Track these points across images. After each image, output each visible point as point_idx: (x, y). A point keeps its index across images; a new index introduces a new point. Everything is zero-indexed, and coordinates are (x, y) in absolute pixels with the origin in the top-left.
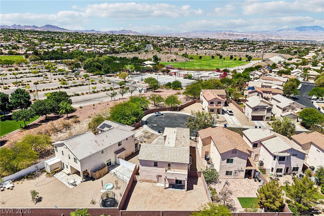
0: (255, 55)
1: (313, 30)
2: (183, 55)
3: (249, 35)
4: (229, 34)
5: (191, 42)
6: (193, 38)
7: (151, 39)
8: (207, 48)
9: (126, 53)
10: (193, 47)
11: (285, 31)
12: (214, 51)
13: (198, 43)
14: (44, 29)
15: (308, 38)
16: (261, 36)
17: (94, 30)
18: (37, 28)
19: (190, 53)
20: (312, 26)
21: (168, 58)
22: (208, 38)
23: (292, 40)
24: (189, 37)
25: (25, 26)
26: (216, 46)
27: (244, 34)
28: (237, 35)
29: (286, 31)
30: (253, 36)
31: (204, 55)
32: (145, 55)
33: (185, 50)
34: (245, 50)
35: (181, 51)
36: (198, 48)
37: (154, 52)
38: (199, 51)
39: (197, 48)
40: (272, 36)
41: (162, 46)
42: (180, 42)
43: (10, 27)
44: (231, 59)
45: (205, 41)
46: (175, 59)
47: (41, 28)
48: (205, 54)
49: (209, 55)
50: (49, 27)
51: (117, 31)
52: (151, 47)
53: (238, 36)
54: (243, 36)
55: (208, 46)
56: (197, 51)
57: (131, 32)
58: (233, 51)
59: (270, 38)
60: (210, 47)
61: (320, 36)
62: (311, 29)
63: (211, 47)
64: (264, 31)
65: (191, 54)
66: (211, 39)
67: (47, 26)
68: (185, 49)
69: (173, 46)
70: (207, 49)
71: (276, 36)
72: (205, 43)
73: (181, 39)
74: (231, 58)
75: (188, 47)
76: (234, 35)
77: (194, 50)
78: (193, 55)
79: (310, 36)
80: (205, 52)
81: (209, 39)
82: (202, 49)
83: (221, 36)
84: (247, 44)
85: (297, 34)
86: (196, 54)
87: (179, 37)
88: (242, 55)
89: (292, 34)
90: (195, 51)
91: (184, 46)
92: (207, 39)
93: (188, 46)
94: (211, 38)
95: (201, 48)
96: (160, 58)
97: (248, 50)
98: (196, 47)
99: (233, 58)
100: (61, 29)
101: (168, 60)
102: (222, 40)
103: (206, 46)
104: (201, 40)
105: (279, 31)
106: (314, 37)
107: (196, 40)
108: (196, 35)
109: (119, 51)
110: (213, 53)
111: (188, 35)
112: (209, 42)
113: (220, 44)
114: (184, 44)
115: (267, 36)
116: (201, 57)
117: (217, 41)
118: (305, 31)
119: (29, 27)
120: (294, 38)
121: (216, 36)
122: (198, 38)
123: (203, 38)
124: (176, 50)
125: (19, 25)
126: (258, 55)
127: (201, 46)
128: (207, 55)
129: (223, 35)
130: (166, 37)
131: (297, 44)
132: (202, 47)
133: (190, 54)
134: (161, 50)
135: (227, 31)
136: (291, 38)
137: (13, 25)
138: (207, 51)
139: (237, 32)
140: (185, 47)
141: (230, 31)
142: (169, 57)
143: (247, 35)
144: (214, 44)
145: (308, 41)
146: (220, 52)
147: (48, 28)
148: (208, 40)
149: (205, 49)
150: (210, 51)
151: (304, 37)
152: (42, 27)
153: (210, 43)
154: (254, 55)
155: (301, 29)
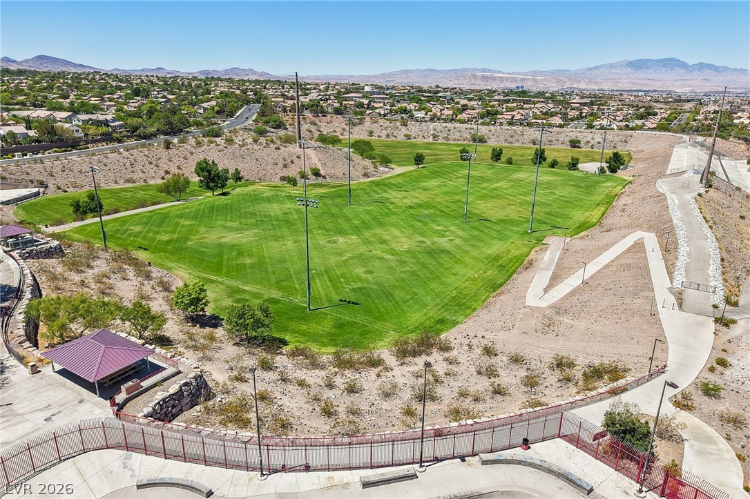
1: (663, 67)
2: (356, 145)
3: (527, 79)
4: (483, 78)
5: (391, 96)
6: (400, 85)
7: (283, 88)
8: (439, 114)
10: (395, 114)
11: (603, 69)
12: (461, 125)
13: (411, 100)
14: (30, 67)
15: (655, 86)
16: (554, 80)
17: (162, 69)
18: (12, 64)
19: (385, 132)
20: (662, 58)
21: (285, 166)
22: (437, 86)
24: (391, 84)
26: (465, 108)
27: (517, 76)
28: (502, 79)
29: (607, 70)
30: (536, 81)
31: (431, 140)
33: (368, 124)
34: (558, 120)
35: (356, 128)
36: (412, 117)
37: (239, 139)
38: (414, 128)
39: (406, 117)
40: (579, 82)
42: (361, 95)
44: (541, 163)
45: (430, 92)
46: (312, 170)
47: (23, 64)
48: (435, 137)
49: (447, 138)
50: (45, 61)
51: (219, 70)
52: (252, 114)
53: (503, 81)
54: (515, 80)
55: (441, 110)
56: (406, 125)
58: (521, 124)
59: (575, 86)
60: (446, 112)
61: (681, 80)
62: (659, 66)
63: (451, 112)
64: (558, 70)
65: (388, 136)
66: (444, 89)
67: (40, 58)
68: (368, 119)
69: (330, 110)
70: (438, 119)
71: (586, 80)
72: (430, 100)
73: (366, 87)
74: (540, 157)
75: (380, 115)
76: (494, 79)
77: (398, 124)
78: (394, 139)
79: (657, 81)
80: (434, 129)
81: (440, 89)
82: (421, 121)
83: (467, 81)
84: (542, 100)
85: (631, 76)
86: (405, 136)
87: (363, 84)
89: (619, 77)
90: (400, 127)
91: (368, 108)
92: (434, 89)
93: (378, 111)
94: (443, 85)
95: (420, 114)
96: (237, 171)
97: (566, 122)
98: (405, 111)
99: (545, 159)
100: (75, 65)
101: (284, 173)
102: (472, 91)
103: (436, 109)
104: (421, 90)
105: (591, 69)
106: (668, 82)
107: (406, 91)
108: (407, 80)
110: (459, 134)
111: (387, 79)
112: (440, 97)
113: (475, 103)
114: (367, 102)
115: (567, 80)
116: (419, 160)
117: (461, 94)
118: (648, 69)
120: (627, 85)
121: (454, 82)
122: (412, 87)
123: (425, 87)
124: (338, 124)
127: (420, 110)
128: (441, 140)
129: (470, 80)
130: (329, 84)
132: (424, 112)
133: (384, 138)
134: (280, 125)
135: (478, 70)
136: (620, 84)
138: (438, 125)
139: (499, 72)
140: (368, 112)
141: (484, 70)
142: (289, 161)
143: (523, 80)
144: (458, 103)
146: (481, 129)
147: (41, 64)
148: (438, 92)
149: (433, 118)
150: (449, 125)
152: (26, 61)
153: (445, 97)
155: (638, 65)
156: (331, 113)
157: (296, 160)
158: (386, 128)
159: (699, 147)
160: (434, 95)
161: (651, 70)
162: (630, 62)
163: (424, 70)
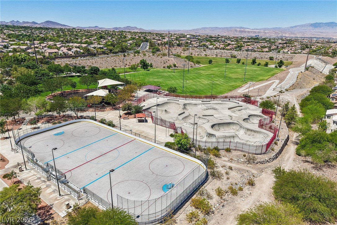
0: (282, 58)
1: (328, 26)
2: (187, 57)
3: (261, 32)
4: (240, 31)
5: (199, 39)
6: (202, 35)
7: (153, 35)
8: (218, 47)
9: (108, 54)
10: (201, 46)
11: (298, 28)
12: (227, 51)
13: (207, 41)
15: (324, 35)
16: (274, 32)
17: (97, 27)
18: (36, 24)
19: (197, 53)
20: (328, 22)
21: (164, 63)
22: (219, 35)
23: (307, 37)
24: (198, 34)
25: (24, 22)
26: (229, 44)
27: (256, 31)
28: (249, 32)
29: (300, 28)
30: (265, 33)
31: (215, 56)
32: (133, 59)
33: (190, 50)
34: (267, 49)
35: (186, 52)
36: (208, 47)
37: (147, 54)
38: (208, 52)
39: (205, 48)
40: (286, 33)
41: (162, 44)
42: (186, 39)
43: (7, 23)
44: (254, 64)
45: (215, 38)
46: (173, 65)
47: (40, 24)
48: (216, 55)
49: (221, 56)
51: (122, 27)
52: (147, 46)
54: (255, 32)
55: (219, 45)
56: (205, 51)
57: (136, 28)
59: (284, 35)
60: (221, 46)
62: (326, 26)
63: (223, 46)
64: (276, 28)
65: (198, 55)
66: (221, 36)
67: (47, 22)
68: (190, 48)
69: (175, 45)
70: (218, 49)
71: (290, 33)
72: (215, 41)
73: (187, 35)
74: (254, 62)
75: (195, 47)
76: (245, 32)
77: (202, 50)
78: (200, 56)
79: (325, 33)
80: (216, 52)
81: (219, 37)
82: (211, 49)
83: (232, 33)
84: (264, 41)
85: (312, 31)
86: (205, 55)
87: (186, 34)
88: (265, 57)
89: (306, 31)
90: (203, 51)
92: (217, 36)
93: (194, 45)
94: (221, 34)
95: (211, 47)
96: (151, 64)
97: (270, 51)
98: (205, 45)
99: (256, 63)
100: (62, 25)
101: (164, 65)
102: (234, 37)
103: (217, 45)
104: (211, 37)
105: (292, 27)
106: (330, 34)
107: (205, 37)
108: (205, 32)
109: (97, 52)
110: (226, 54)
111: (196, 32)
112: (219, 40)
113: (234, 42)
114: (189, 42)
115: (280, 33)
116: (210, 62)
117: (229, 38)
118: (320, 27)
119: (28, 23)
120: (309, 35)
121: (226, 33)
122: (207, 35)
123: (213, 36)
124: (179, 50)
125: (18, 21)
126: (286, 56)
127: (211, 45)
128: (219, 57)
129: (234, 32)
130: (171, 34)
131: (320, 42)
132: (212, 46)
133: (196, 55)
134: (158, 50)
135: (238, 28)
136: (306, 35)
137: (11, 21)
138: (218, 51)
139: (248, 29)
140: (190, 45)
141: (241, 28)
142: (165, 61)
143: (259, 32)
144: (227, 42)
145: (325, 38)
146: (235, 53)
147: (48, 24)
148: (219, 38)
149: (216, 48)
150: (222, 51)
151: (320, 33)
152: (42, 23)
153: (221, 40)
154: (280, 57)
155: (315, 25)
156: (176, 46)
157: (168, 61)
158: (197, 52)
159: (319, 60)
160: (217, 39)
161: (322, 28)
162: (312, 24)
163: (213, 28)
